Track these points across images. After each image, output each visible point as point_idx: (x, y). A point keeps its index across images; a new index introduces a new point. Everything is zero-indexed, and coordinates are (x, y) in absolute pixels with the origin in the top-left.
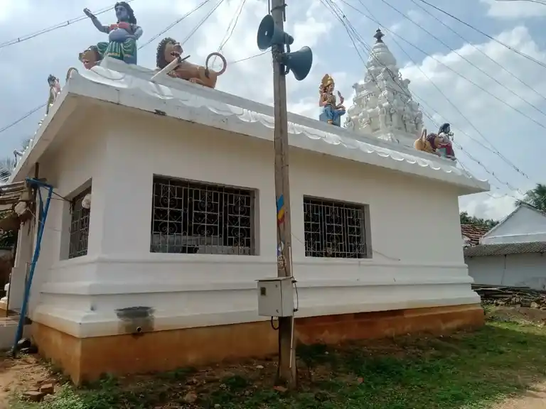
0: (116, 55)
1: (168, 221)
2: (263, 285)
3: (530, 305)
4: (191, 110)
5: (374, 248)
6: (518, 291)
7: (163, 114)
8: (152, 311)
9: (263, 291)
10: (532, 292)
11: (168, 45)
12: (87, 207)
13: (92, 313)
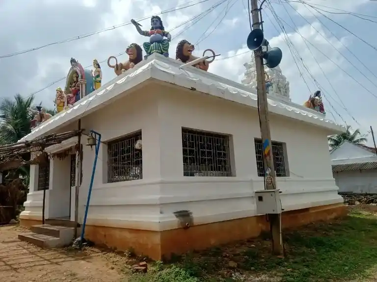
0: (159, 51)
1: (188, 156)
2: (260, 195)
3: (354, 202)
4: (208, 86)
5: (290, 170)
6: (346, 194)
7: (195, 89)
8: (191, 213)
9: (260, 199)
10: (355, 195)
11: (186, 45)
12: (140, 148)
13: (162, 216)
